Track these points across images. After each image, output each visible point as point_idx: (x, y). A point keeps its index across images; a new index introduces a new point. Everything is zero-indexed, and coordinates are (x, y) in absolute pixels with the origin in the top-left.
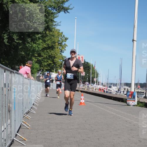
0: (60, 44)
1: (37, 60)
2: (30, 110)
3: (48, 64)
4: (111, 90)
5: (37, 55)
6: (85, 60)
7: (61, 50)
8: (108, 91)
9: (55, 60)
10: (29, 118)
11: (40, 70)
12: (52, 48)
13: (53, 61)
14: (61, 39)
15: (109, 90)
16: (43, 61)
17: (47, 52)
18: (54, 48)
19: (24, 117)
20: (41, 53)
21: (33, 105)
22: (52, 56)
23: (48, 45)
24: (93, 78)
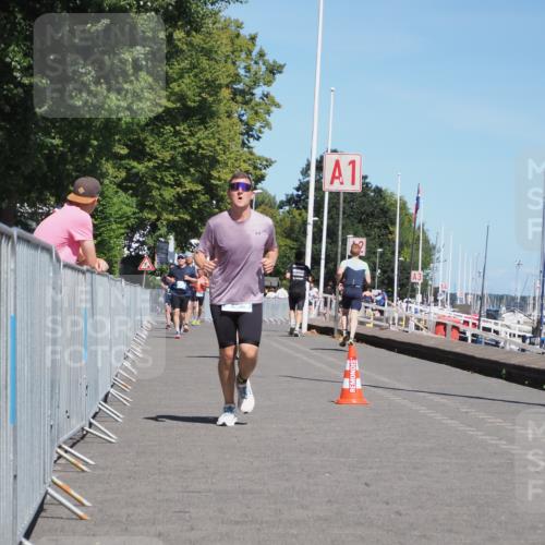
0: (244, 96)
1: (123, 174)
2: (91, 425)
3: (179, 198)
4: (496, 332)
5: (124, 151)
6: (365, 177)
7: (247, 124)
8: (485, 334)
9: (215, 174)
10: (86, 464)
11: (141, 225)
12: (200, 114)
13: (205, 180)
14: (247, 69)
15: (488, 330)
16: (154, 179)
17: (177, 133)
18: (213, 115)
19: (61, 461)
20: (145, 139)
21: (105, 400)
22: (204, 156)
23: (182, 98)
24: (406, 270)
